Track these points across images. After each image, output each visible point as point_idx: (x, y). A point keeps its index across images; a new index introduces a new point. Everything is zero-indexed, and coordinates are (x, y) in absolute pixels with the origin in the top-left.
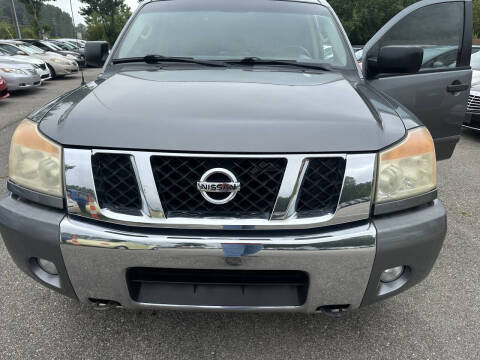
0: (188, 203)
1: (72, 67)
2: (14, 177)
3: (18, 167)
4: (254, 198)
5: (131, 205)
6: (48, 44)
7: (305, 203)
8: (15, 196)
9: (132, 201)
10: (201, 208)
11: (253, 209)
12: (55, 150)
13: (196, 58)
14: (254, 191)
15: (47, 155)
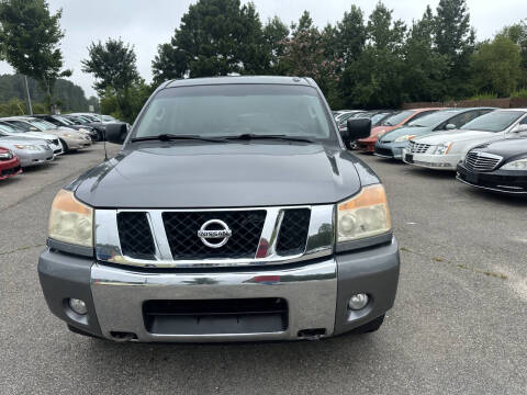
0: (192, 248)
1: (85, 141)
2: (52, 235)
3: (58, 226)
4: (243, 242)
5: (147, 252)
6: (61, 119)
7: (283, 245)
8: (52, 250)
9: (147, 248)
10: (202, 252)
11: (242, 251)
12: (87, 212)
13: (202, 135)
14: (242, 236)
15: (81, 216)
